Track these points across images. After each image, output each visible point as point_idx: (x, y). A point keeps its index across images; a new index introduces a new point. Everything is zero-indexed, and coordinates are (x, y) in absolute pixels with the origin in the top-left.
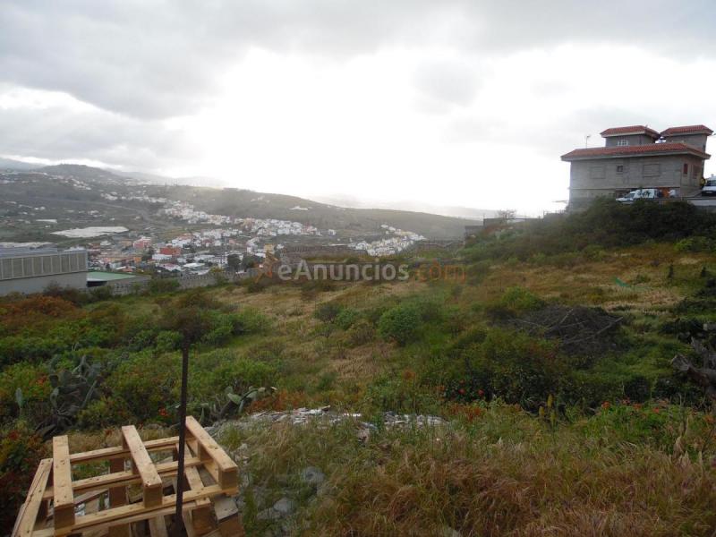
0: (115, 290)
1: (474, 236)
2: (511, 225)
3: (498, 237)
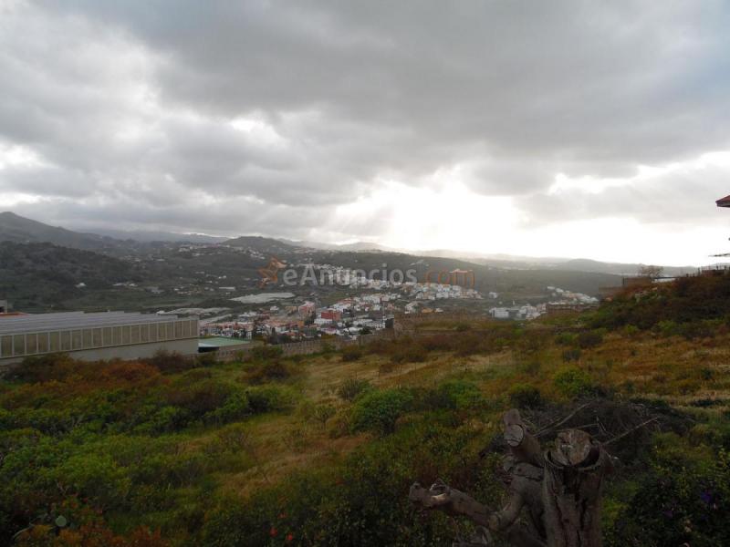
0: (220, 356)
1: (609, 299)
2: (657, 285)
3: (638, 300)
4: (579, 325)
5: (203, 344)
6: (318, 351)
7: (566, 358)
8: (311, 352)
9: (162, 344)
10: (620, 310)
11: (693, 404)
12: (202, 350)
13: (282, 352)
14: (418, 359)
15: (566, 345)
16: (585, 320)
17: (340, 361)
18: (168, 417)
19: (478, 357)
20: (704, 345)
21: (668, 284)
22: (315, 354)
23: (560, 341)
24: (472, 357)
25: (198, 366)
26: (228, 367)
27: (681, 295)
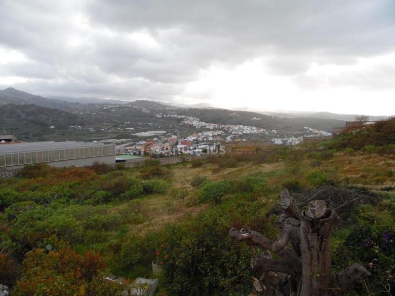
0: (127, 165)
1: (338, 134)
2: (365, 126)
3: (354, 134)
4: (321, 148)
5: (118, 158)
6: (179, 162)
7: (313, 165)
8: (176, 163)
9: (96, 158)
10: (344, 140)
11: (382, 189)
12: (117, 161)
13: (160, 163)
14: (233, 166)
15: (313, 158)
16: (324, 145)
17: (191, 168)
18: (101, 196)
19: (265, 165)
20: (390, 158)
21: (371, 125)
22: (178, 164)
23: (310, 156)
24: (262, 165)
25: (116, 170)
26: (132, 170)
27: (378, 131)
